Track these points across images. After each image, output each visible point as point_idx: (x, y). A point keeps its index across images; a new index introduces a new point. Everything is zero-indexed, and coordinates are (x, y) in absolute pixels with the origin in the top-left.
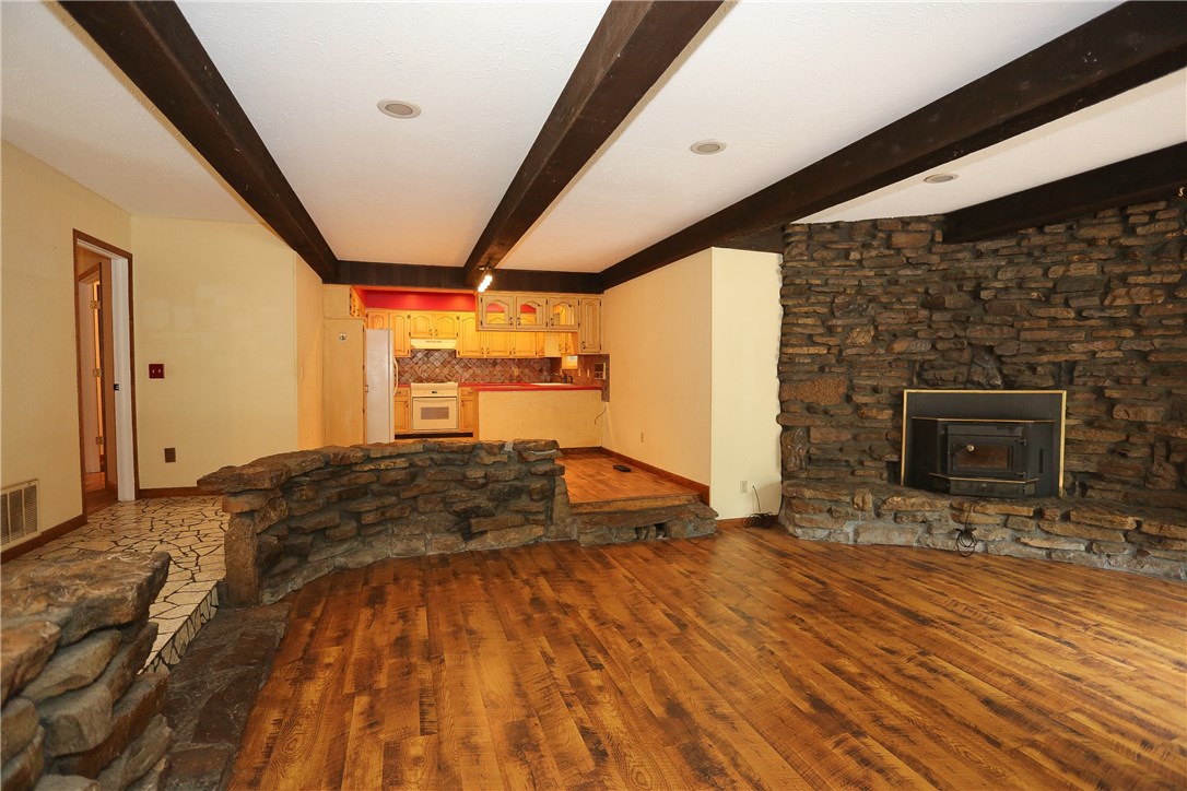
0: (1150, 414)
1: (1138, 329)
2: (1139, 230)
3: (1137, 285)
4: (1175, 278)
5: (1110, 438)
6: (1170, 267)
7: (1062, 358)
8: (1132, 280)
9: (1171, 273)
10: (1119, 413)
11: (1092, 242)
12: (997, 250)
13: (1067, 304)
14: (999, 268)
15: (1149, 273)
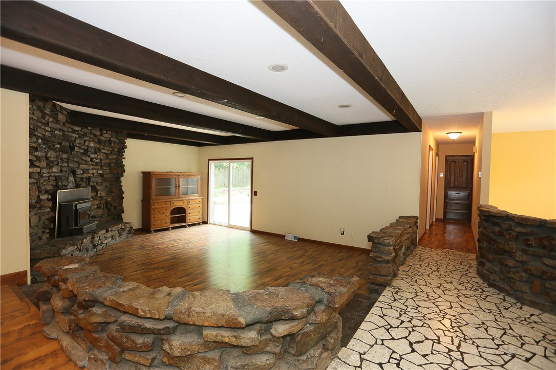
0: (103, 194)
1: (101, 166)
2: (104, 135)
3: (102, 152)
4: (109, 152)
5: (97, 202)
6: (108, 148)
7: (88, 175)
8: (102, 150)
9: (108, 150)
10: (99, 194)
11: (95, 135)
12: (78, 131)
13: (89, 156)
14: (76, 138)
15: (104, 149)
